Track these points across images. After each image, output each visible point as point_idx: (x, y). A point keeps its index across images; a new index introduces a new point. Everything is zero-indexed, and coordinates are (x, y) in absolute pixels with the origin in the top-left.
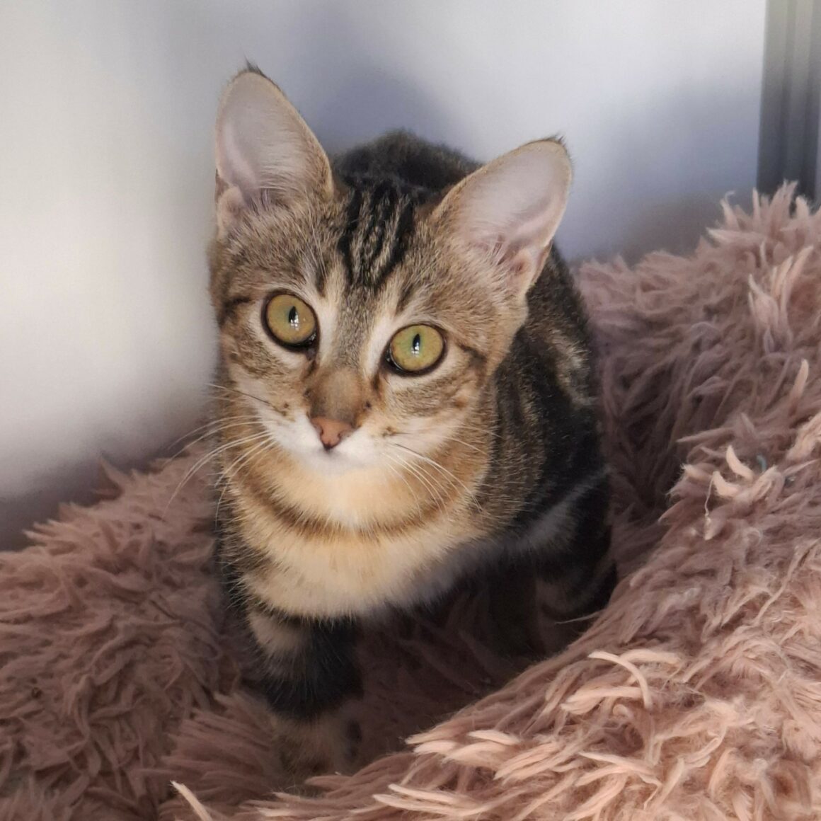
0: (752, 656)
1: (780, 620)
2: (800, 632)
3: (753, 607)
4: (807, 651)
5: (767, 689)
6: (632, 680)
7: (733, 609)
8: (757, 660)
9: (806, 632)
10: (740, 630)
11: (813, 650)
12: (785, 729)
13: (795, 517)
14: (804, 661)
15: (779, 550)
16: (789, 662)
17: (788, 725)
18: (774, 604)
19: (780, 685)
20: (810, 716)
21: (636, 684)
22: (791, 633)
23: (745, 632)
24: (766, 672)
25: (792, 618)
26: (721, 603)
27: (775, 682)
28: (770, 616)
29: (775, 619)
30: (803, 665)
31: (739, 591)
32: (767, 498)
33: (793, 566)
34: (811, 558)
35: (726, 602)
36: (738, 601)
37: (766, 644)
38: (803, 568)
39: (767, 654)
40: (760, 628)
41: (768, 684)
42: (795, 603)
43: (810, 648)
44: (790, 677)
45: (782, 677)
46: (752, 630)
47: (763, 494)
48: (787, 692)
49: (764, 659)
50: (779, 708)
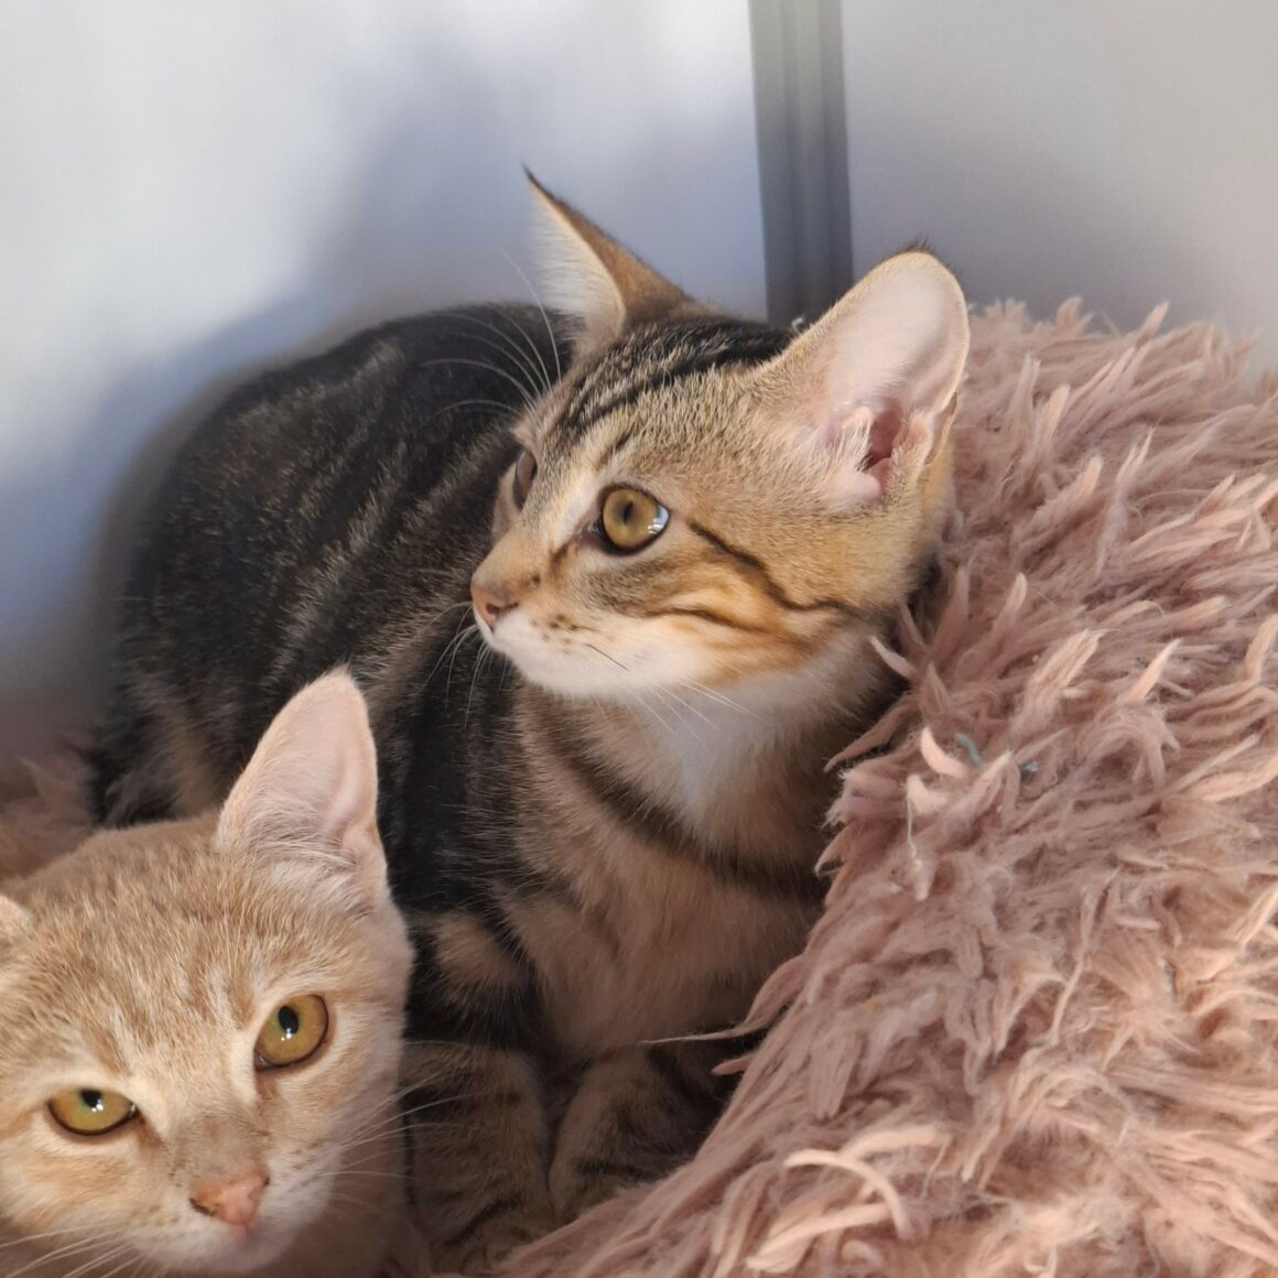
0: (1061, 1103)
1: (1090, 1025)
2: (1130, 1043)
3: (1039, 1010)
4: (1151, 1074)
5: (1100, 1157)
6: (866, 1191)
7: (1006, 1020)
8: (1072, 1107)
9: (1141, 1038)
10: (1030, 1057)
11: (1160, 1071)
12: (1149, 1227)
13: (1060, 833)
14: (1148, 1093)
15: (1049, 897)
16: (1128, 1102)
17: (1153, 1219)
18: (1074, 997)
19: (1124, 1149)
20: (1187, 1194)
21: (875, 1198)
22: (1115, 1048)
23: (1038, 1060)
24: (1092, 1129)
25: (1109, 1019)
26: (982, 1013)
27: (1113, 1143)
28: (1071, 1022)
29: (1082, 1026)
30: (1150, 1102)
31: (1005, 984)
32: (999, 809)
33: (1087, 923)
34: (1114, 904)
35: (990, 1009)
36: (1011, 1005)
37: (1078, 1076)
38: (1106, 924)
39: (1085, 1093)
40: (1060, 1048)
41: (1100, 1148)
42: (1107, 990)
43: (1155, 1069)
44: (1135, 1131)
45: (1124, 1132)
46: (1050, 1053)
47: (990, 800)
48: (1139, 1159)
49: (1083, 1103)
50: (1130, 1190)
